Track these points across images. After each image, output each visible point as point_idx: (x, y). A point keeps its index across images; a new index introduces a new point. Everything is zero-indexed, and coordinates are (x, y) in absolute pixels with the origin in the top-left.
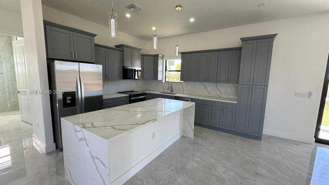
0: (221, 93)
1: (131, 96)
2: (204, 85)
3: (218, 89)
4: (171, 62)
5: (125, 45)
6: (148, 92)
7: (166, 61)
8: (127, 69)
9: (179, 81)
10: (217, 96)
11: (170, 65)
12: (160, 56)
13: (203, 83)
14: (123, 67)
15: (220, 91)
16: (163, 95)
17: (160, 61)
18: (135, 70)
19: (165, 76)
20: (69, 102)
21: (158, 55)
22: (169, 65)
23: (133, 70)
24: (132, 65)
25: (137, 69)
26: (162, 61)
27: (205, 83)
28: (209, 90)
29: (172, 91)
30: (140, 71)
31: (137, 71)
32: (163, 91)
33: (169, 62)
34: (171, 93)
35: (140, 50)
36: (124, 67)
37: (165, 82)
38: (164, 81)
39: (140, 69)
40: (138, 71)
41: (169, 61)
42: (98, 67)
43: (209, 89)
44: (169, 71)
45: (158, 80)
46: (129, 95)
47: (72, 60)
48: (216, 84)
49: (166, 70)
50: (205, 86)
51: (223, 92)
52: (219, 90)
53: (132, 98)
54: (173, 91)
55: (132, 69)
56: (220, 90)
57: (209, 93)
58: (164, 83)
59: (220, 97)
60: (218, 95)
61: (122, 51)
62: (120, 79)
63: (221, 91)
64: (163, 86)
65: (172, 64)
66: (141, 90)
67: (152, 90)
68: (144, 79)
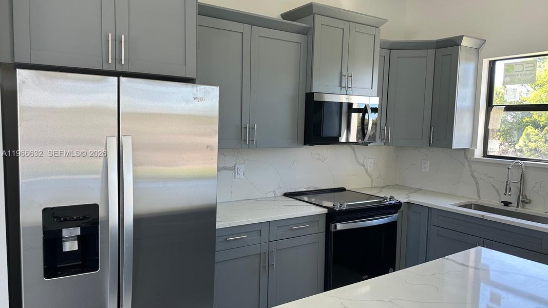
1: (332, 216)
4: (517, 68)
5: (320, 7)
6: (403, 199)
7: (492, 64)
8: (321, 104)
11: (510, 83)
12: (465, 42)
14: (307, 94)
16: (482, 220)
17: (465, 69)
18: (350, 105)
19: (487, 131)
20: (70, 246)
21: (453, 44)
22: (505, 83)
23: (345, 109)
24: (344, 85)
25: (358, 101)
26: (471, 67)
29: (526, 202)
30: (374, 110)
31: (358, 110)
32: (475, 200)
33: (508, 69)
34: (520, 210)
35: (375, 25)
36: (309, 96)
37: (486, 155)
38: (478, 153)
39: (374, 102)
40: (363, 111)
41: (505, 65)
42: (200, 95)
44: (509, 108)
45: (454, 146)
46: (326, 211)
47: (105, 68)
49: (490, 105)
53: (340, 227)
54: (530, 202)
55: (341, 104)
58: (478, 161)
61: (308, 33)
62: (293, 143)
64: (473, 176)
65: (526, 74)
66: (372, 187)
67: (420, 189)
68: (389, 144)
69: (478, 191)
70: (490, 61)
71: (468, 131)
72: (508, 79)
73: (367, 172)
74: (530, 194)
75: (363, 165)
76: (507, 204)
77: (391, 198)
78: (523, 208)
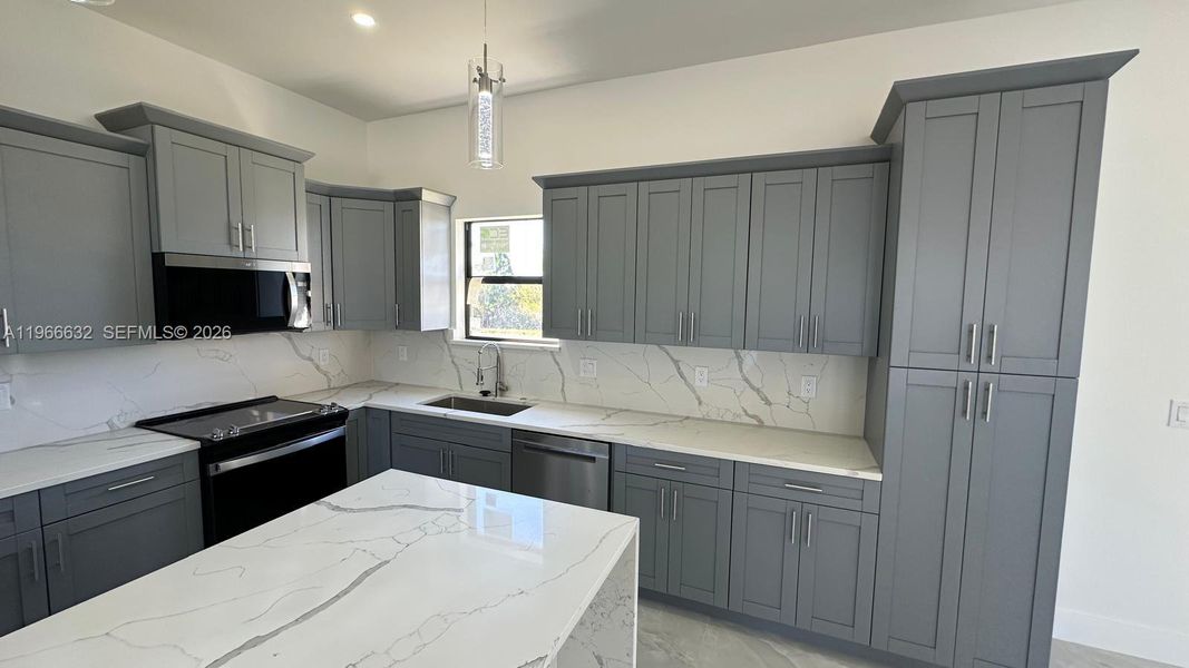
0: (768, 403)
1: (211, 452)
2: (672, 358)
3: (747, 380)
4: (492, 233)
7: (468, 225)
9: (537, 334)
10: (746, 420)
12: (426, 196)
13: (667, 347)
14: (153, 255)
15: (758, 391)
16: (445, 420)
17: (433, 229)
19: (467, 308)
21: (412, 196)
22: (482, 250)
26: (442, 226)
27: (678, 352)
28: (697, 383)
33: (484, 232)
34: (499, 399)
35: (295, 156)
36: (158, 258)
37: (468, 337)
38: (458, 334)
41: (482, 229)
43: (700, 377)
44: (488, 280)
45: (424, 327)
46: (196, 445)
48: (738, 356)
49: (468, 275)
50: (676, 362)
51: (778, 396)
52: (753, 388)
54: (507, 389)
56: (757, 384)
57: (700, 403)
58: (459, 345)
59: (761, 424)
60: (747, 414)
61: (145, 152)
63: (764, 390)
64: (453, 362)
65: (500, 241)
66: (330, 389)
67: (397, 384)
68: (340, 329)
69: (460, 380)
70: (465, 223)
71: (445, 308)
72: (485, 246)
73: (318, 367)
74: (508, 380)
75: (310, 359)
76: (485, 393)
77: (334, 405)
78: (501, 396)
